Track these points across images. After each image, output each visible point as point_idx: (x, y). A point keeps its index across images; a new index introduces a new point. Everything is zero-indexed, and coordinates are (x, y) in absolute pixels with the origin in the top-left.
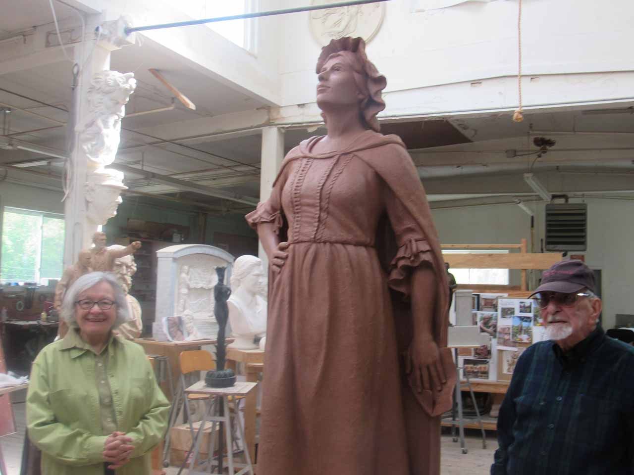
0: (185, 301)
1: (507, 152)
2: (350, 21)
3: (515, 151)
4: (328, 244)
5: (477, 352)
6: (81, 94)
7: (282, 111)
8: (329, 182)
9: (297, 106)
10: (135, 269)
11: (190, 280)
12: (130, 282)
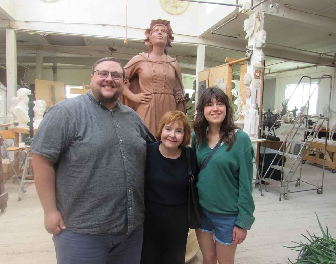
1: (100, 51)
3: (103, 51)
4: (167, 95)
7: (16, 23)
8: (167, 73)
9: (24, 22)
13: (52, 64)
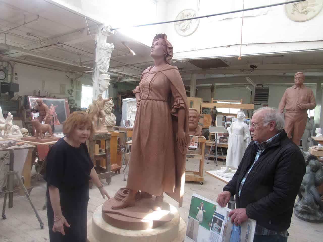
0: (131, 115)
1: (241, 70)
2: (188, 25)
3: (243, 70)
4: (151, 100)
5: (224, 135)
6: (97, 50)
8: (152, 81)
10: (114, 105)
11: (133, 109)
12: (112, 109)
13: (211, 85)
